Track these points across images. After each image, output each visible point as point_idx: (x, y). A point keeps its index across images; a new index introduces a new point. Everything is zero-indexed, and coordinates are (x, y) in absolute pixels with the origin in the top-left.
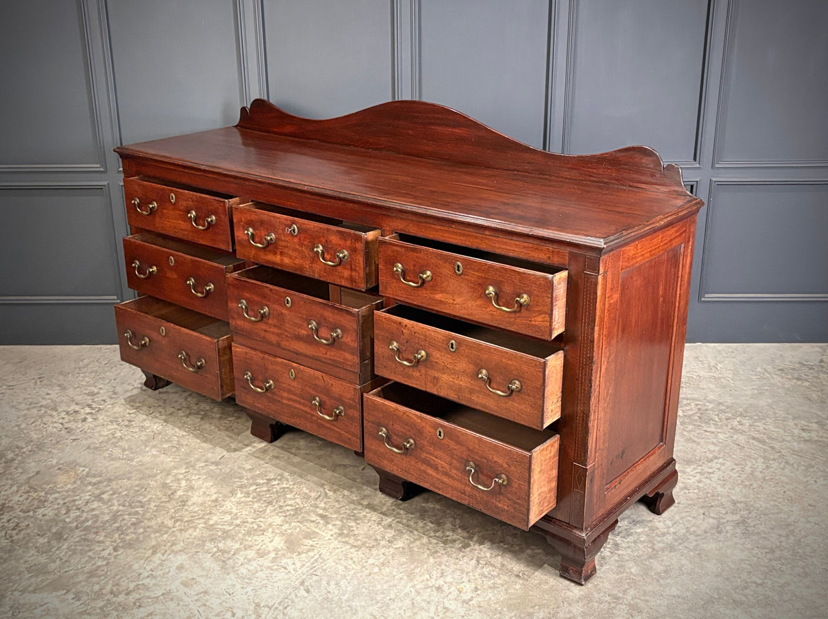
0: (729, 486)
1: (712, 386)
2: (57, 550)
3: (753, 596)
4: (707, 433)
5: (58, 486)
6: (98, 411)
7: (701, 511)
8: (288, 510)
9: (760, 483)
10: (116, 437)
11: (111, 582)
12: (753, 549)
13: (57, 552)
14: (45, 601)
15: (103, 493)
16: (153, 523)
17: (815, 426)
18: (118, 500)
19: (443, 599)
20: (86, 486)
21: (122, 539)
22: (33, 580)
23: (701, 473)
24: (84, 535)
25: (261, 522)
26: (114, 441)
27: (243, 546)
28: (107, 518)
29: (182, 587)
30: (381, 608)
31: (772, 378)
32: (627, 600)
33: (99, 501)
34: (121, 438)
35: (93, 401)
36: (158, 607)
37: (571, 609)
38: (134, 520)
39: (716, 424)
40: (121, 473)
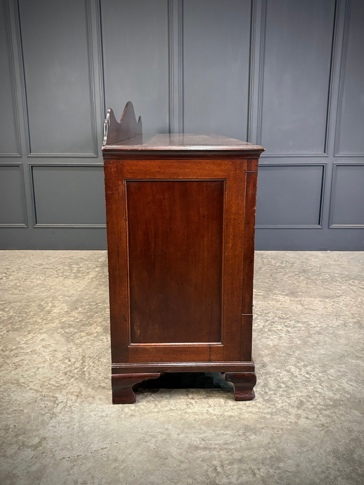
0: (349, 307)
1: (337, 268)
4: (336, 286)
6: (9, 275)
7: (335, 317)
8: (106, 316)
11: (2, 346)
15: (6, 308)
16: (31, 320)
18: (13, 311)
21: (12, 327)
23: (334, 302)
25: (91, 321)
26: (16, 287)
27: (79, 331)
28: (6, 318)
29: (42, 348)
32: (295, 355)
33: (3, 311)
34: (20, 286)
35: (8, 271)
36: (27, 357)
37: (263, 359)
38: (20, 319)
39: (340, 283)
40: (17, 300)
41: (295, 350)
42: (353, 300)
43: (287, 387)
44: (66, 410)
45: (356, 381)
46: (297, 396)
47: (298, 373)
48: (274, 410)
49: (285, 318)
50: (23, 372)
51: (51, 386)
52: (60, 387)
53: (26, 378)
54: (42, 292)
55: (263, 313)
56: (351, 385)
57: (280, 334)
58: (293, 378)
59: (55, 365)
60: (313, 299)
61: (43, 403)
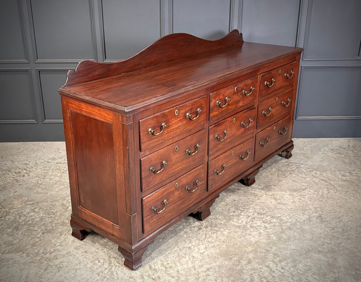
0: (313, 201)
1: (302, 157)
2: (16, 234)
3: (326, 248)
4: (302, 178)
5: (15, 206)
6: (29, 172)
7: (302, 212)
9: (326, 199)
10: (39, 183)
11: (42, 248)
12: (325, 228)
13: (17, 235)
14: (14, 257)
15: (35, 209)
16: (59, 221)
17: (348, 174)
18: (43, 212)
19: (192, 252)
20: (27, 205)
21: (46, 229)
22: (7, 248)
23: (300, 195)
24: (28, 228)
26: (38, 185)
28: (38, 220)
29: (75, 250)
30: (165, 257)
31: (328, 153)
32: (272, 251)
33: (34, 212)
34: (41, 184)
35: (27, 167)
36: (64, 259)
37: (248, 256)
38: (50, 220)
39: (305, 174)
40: (43, 199)
42: (316, 193)
45: (319, 275)
47: (275, 268)
49: (262, 214)
50: (65, 273)
53: (68, 279)
54: (62, 190)
55: (245, 208)
56: (315, 278)
57: (260, 231)
58: (272, 273)
59: (89, 266)
60: (284, 192)
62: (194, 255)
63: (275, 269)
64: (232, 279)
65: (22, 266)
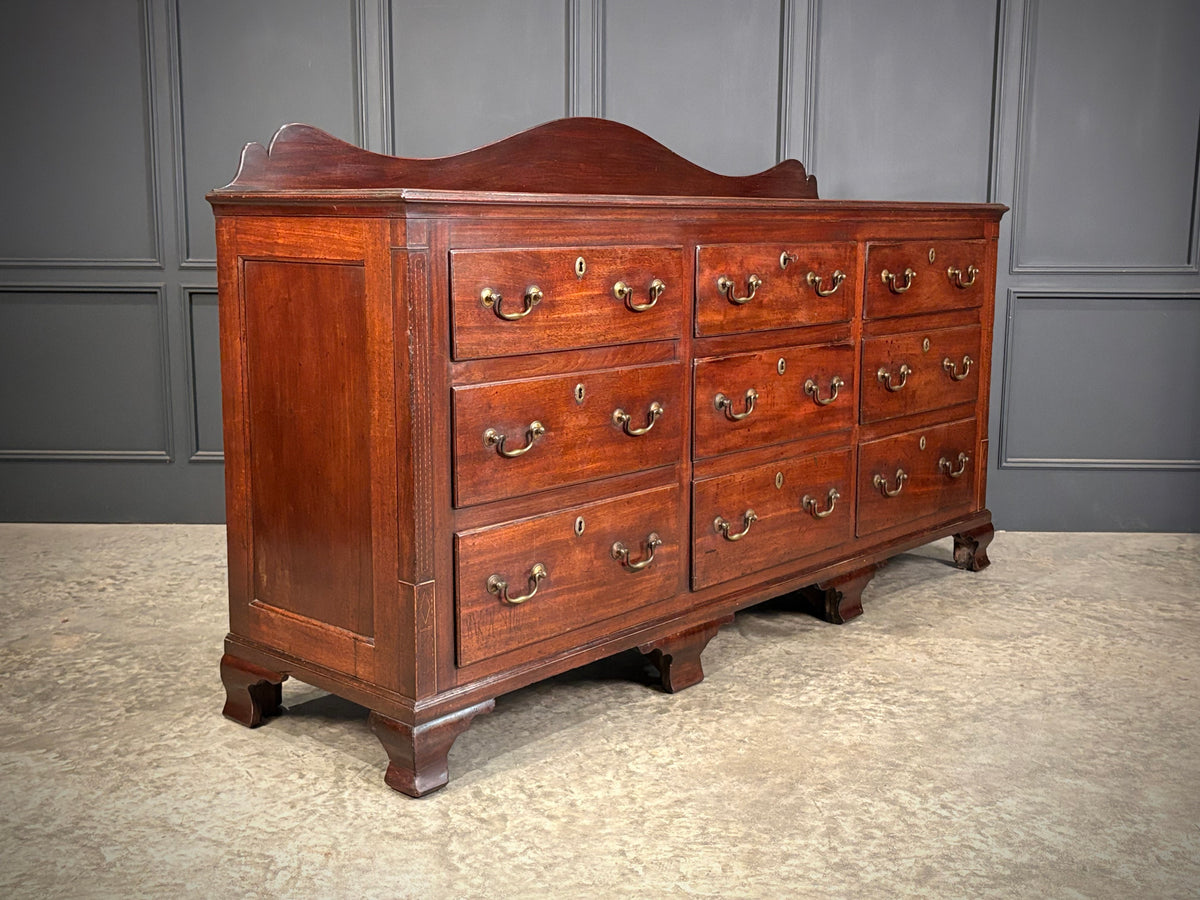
0: (1057, 660)
1: (1024, 569)
3: (1104, 766)
4: (1020, 612)
5: (53, 650)
6: (124, 583)
7: (1018, 683)
9: (1104, 658)
10: (146, 606)
11: (116, 742)
12: (1099, 720)
13: (40, 712)
14: (13, 760)
15: (120, 657)
17: (1179, 607)
18: (141, 664)
19: (628, 762)
20: (95, 650)
21: (140, 701)
23: (1015, 648)
24: (82, 696)
26: (143, 609)
28: (121, 680)
29: (226, 748)
30: (532, 771)
31: (1111, 563)
32: (911, 767)
33: (112, 664)
34: (154, 607)
35: (118, 573)
36: (184, 768)
37: (824, 775)
38: (161, 683)
39: (1032, 603)
40: (149, 638)
41: (909, 754)
42: (1068, 644)
43: (888, 836)
44: (297, 885)
45: (1072, 825)
46: (916, 857)
47: (918, 806)
48: (855, 888)
49: (882, 683)
50: (176, 800)
51: (254, 832)
52: (280, 835)
53: (185, 814)
55: (822, 671)
56: (1060, 833)
57: (869, 720)
58: (906, 817)
59: (263, 785)
60: (959, 641)
61: (236, 869)
62: (632, 767)
63: (919, 809)
64: (760, 826)
65: (37, 781)
